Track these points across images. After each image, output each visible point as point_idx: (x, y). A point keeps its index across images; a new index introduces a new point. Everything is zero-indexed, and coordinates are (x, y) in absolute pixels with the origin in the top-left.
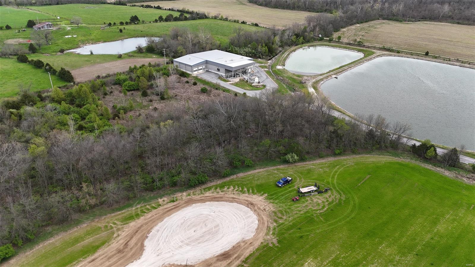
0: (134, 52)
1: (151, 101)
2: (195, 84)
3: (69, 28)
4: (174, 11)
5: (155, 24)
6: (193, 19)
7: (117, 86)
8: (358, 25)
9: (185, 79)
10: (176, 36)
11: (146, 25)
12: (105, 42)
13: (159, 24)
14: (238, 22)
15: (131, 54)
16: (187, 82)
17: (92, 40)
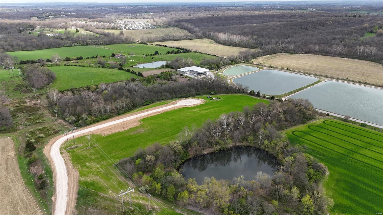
0: (161, 67)
1: (171, 82)
2: (186, 78)
3: (129, 57)
4: (174, 48)
5: (166, 55)
6: (184, 52)
7: (158, 78)
8: (269, 55)
9: (182, 76)
10: (177, 61)
11: (162, 56)
12: (147, 63)
13: (168, 55)
14: (206, 54)
15: (160, 68)
16: (183, 77)
17: (141, 62)
